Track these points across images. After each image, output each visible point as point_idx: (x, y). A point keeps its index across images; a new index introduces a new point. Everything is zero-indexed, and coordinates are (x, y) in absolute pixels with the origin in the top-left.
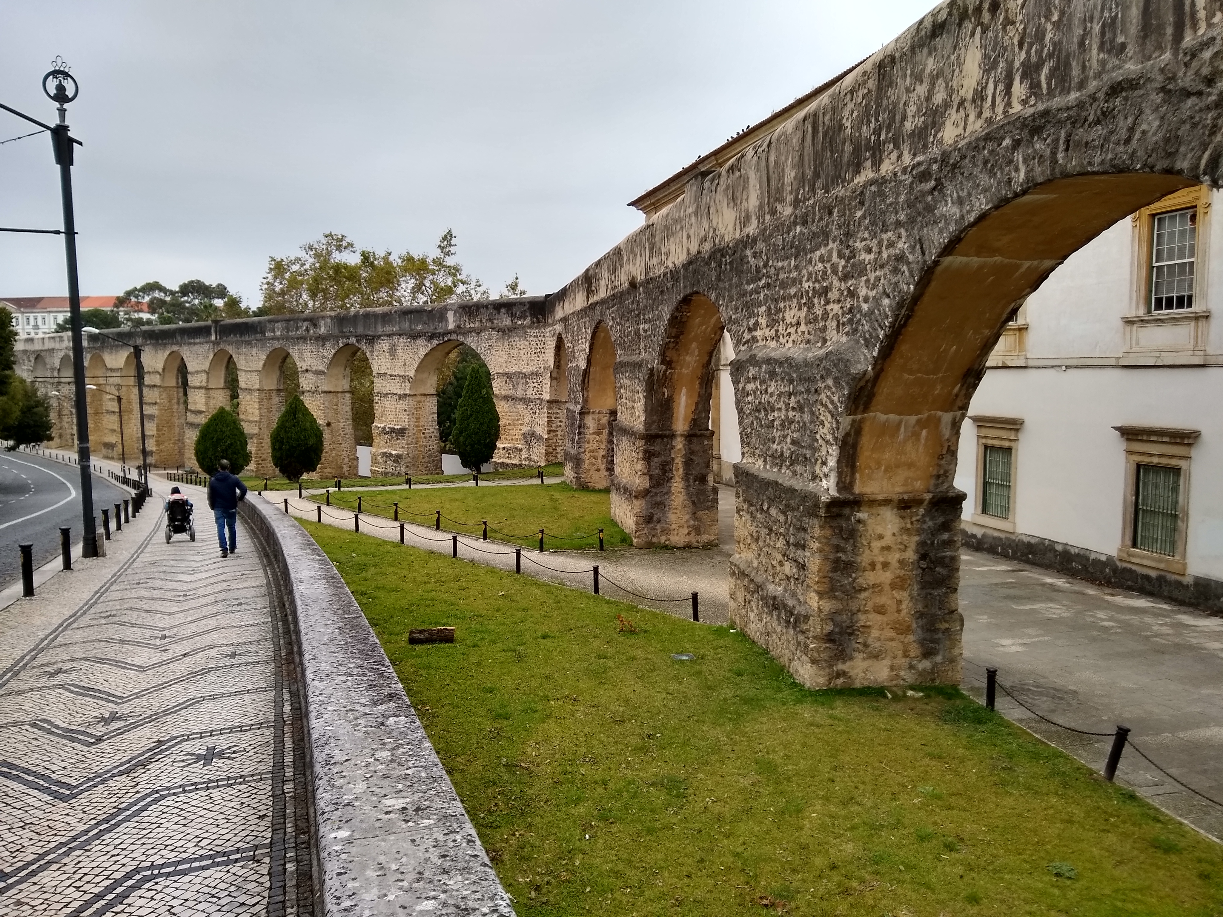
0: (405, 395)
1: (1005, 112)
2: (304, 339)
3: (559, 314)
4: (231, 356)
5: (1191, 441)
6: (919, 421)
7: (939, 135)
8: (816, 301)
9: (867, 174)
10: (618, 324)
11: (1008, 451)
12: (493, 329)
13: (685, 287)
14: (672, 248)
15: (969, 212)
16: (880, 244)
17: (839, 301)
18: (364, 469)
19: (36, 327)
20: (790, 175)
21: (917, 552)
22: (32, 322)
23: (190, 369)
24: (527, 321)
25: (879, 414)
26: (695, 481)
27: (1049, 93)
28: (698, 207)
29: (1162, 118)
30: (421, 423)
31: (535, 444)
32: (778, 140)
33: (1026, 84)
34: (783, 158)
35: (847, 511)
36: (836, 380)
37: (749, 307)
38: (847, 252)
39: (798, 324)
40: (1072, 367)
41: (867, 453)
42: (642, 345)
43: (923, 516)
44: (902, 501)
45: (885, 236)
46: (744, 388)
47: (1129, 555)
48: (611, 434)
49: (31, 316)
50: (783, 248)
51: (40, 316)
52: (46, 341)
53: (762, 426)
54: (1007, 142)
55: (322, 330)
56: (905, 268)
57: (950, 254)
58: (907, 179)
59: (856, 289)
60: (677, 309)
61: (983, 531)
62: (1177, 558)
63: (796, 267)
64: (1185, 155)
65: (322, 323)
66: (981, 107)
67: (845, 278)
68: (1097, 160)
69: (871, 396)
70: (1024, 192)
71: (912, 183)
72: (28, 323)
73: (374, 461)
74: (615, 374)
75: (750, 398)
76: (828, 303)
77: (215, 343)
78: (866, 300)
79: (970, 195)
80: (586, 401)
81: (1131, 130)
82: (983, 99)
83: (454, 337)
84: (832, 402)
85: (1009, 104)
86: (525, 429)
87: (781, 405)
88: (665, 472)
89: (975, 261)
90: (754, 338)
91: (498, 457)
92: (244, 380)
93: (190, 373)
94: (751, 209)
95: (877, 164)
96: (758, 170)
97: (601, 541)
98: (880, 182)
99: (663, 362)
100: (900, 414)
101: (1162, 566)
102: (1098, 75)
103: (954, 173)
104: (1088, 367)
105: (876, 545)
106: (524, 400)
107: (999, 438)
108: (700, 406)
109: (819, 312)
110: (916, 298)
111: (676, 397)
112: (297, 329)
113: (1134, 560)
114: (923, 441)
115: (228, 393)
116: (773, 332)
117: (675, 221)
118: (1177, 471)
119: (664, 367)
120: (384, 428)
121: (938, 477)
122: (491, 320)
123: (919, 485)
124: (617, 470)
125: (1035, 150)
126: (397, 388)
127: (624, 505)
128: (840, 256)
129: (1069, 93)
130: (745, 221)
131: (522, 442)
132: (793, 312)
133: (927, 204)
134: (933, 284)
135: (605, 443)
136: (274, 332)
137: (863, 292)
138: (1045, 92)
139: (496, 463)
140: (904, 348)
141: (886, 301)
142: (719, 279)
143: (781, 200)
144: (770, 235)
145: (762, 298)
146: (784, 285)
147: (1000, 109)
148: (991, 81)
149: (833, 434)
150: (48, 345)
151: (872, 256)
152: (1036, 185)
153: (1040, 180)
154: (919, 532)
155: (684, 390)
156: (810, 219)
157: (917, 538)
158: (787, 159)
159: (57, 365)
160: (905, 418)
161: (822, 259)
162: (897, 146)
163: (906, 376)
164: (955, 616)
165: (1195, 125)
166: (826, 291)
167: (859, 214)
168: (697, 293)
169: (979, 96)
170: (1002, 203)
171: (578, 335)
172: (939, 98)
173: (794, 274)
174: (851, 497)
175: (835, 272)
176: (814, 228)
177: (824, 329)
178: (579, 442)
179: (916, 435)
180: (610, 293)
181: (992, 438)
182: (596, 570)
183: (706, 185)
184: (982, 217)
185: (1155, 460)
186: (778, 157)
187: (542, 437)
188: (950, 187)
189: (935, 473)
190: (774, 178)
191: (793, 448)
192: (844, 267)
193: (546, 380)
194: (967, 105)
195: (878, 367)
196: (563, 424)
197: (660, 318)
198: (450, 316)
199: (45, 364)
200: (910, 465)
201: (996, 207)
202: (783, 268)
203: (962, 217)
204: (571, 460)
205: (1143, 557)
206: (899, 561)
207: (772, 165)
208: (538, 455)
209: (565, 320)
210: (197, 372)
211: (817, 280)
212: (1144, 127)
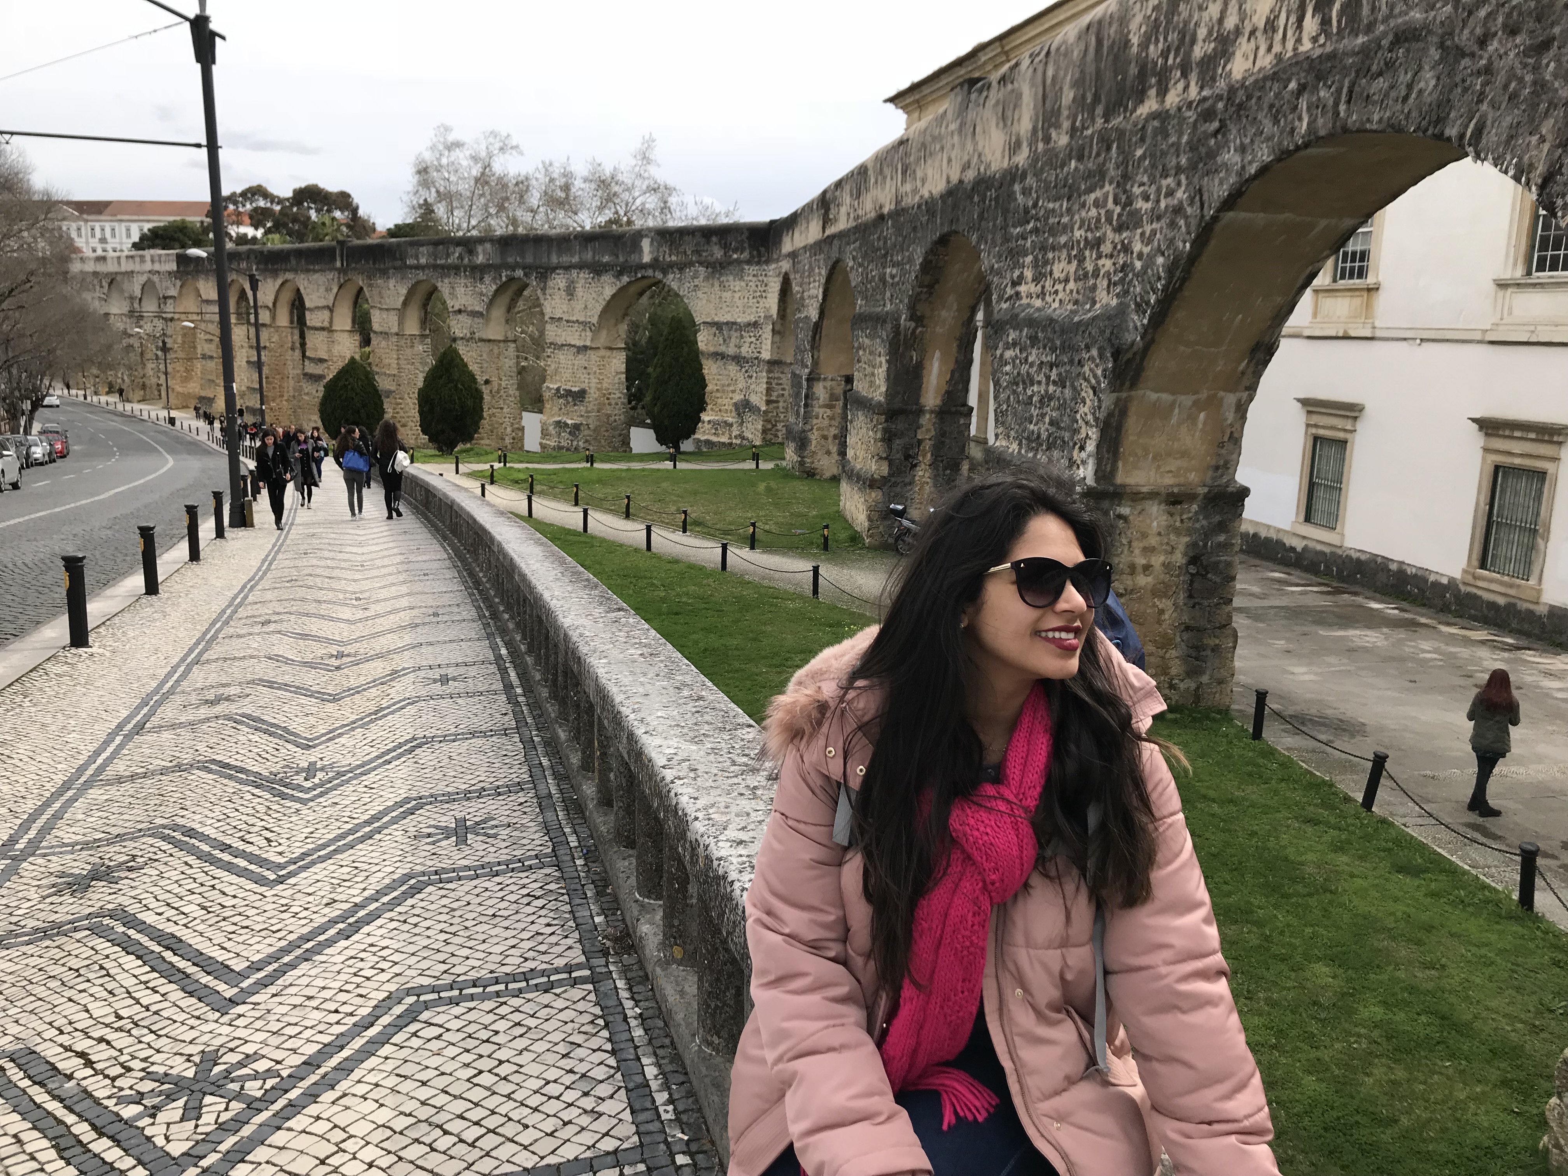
0: (586, 348)
1: (1295, 49)
2: (455, 269)
3: (787, 246)
4: (361, 289)
5: (1561, 439)
6: (1195, 403)
7: (1228, 68)
8: (1087, 253)
9: (1150, 105)
10: (860, 265)
11: (1343, 444)
12: (701, 264)
13: (942, 224)
14: (930, 172)
15: (1250, 163)
16: (1158, 191)
17: (1111, 256)
18: (532, 442)
19: (103, 240)
20: (1068, 96)
21: (1185, 554)
22: (98, 234)
23: (308, 304)
24: (746, 255)
25: (1148, 393)
26: (945, 469)
27: (1338, 33)
28: (962, 125)
29: (1438, 79)
30: (605, 385)
31: (748, 417)
32: (1058, 49)
33: (1318, 19)
34: (1062, 73)
35: (1105, 504)
36: (1101, 352)
37: (1015, 255)
38: (1123, 198)
39: (1067, 280)
40: (1428, 340)
41: (1131, 438)
42: (888, 294)
43: (1196, 513)
44: (1172, 494)
45: (1165, 183)
46: (1002, 355)
47: (1475, 577)
48: (845, 405)
49: (97, 226)
50: (1056, 186)
51: (108, 227)
52: (123, 261)
53: (1018, 402)
54: (1293, 85)
55: (480, 259)
56: (1182, 222)
57: (1230, 209)
58: (1191, 115)
59: (1130, 242)
60: (932, 250)
61: (1305, 543)
62: (1532, 582)
63: (1069, 210)
64: (1454, 121)
65: (480, 249)
66: (1272, 39)
67: (1119, 229)
68: (1376, 117)
69: (1139, 370)
70: (1306, 145)
71: (1196, 121)
72: (93, 236)
73: (545, 433)
74: (853, 330)
75: (1008, 368)
76: (1099, 257)
77: (341, 271)
78: (1140, 256)
79: (1252, 141)
80: (816, 363)
81: (1410, 87)
82: (1274, 30)
83: (650, 273)
84: (1095, 376)
85: (1299, 40)
86: (738, 397)
87: (1041, 377)
88: (907, 457)
89: (1260, 218)
90: (1018, 294)
91: (703, 433)
92: (378, 321)
93: (309, 309)
94: (1022, 132)
95: (1163, 92)
96: (1033, 84)
97: (826, 539)
98: (1161, 116)
99: (912, 318)
100: (1173, 393)
101: (1512, 592)
102: (1386, 20)
103: (1239, 117)
104: (1447, 341)
105: (1137, 546)
106: (738, 359)
107: (1332, 428)
108: (957, 375)
109: (1090, 267)
110: (1193, 258)
111: (927, 363)
112: (448, 255)
113: (1480, 584)
114: (1200, 426)
115: (357, 337)
116: (1039, 287)
117: (934, 139)
118: (1542, 475)
119: (913, 324)
120: (558, 389)
121: (1217, 468)
122: (697, 252)
123: (1193, 477)
124: (850, 453)
125: (1319, 99)
126: (575, 337)
127: (856, 497)
128: (1116, 202)
129: (1357, 35)
130: (1014, 147)
131: (734, 414)
132: (1063, 264)
133: (1209, 147)
134: (1213, 243)
135: (838, 419)
136: (417, 258)
137: (1137, 247)
138: (1335, 30)
139: (699, 440)
140: (1179, 314)
141: (1160, 260)
142: (981, 217)
143: (1058, 126)
144: (1042, 169)
145: (1029, 244)
146: (1053, 231)
147: (1290, 44)
148: (1284, 10)
149: (1094, 414)
150: (125, 266)
151: (1149, 205)
152: (1319, 138)
153: (1322, 133)
154: (1189, 532)
155: (937, 354)
156: (1086, 153)
157: (1187, 539)
158: (1065, 75)
159: (138, 293)
160: (1182, 398)
161: (1097, 204)
162: (1185, 75)
163: (1182, 348)
164: (1227, 631)
165: (1465, 90)
166: (1098, 243)
167: (1139, 153)
168: (956, 232)
169: (1271, 25)
170: (1283, 156)
171: (809, 276)
172: (1231, 22)
173: (1065, 220)
174: (1111, 489)
175: (1109, 220)
176: (1090, 165)
177: (1094, 288)
178: (805, 418)
179: (1192, 419)
180: (852, 224)
181: (1324, 427)
182: (816, 570)
183: (973, 96)
184: (1264, 170)
185: (1517, 461)
186: (1057, 71)
187: (759, 410)
188: (1234, 131)
189: (1213, 463)
190: (1051, 95)
191: (1052, 429)
192: (1120, 215)
193: (767, 333)
194: (1259, 34)
195: (1149, 337)
196: (786, 393)
197: (910, 260)
198: (646, 244)
199: (122, 291)
200: (1184, 454)
201: (1278, 160)
202: (1053, 210)
203: (1243, 167)
204: (794, 440)
205: (1491, 581)
206: (1163, 564)
207: (1049, 81)
208: (753, 431)
209: (793, 255)
210: (318, 308)
211: (1089, 229)
212: (1422, 85)
